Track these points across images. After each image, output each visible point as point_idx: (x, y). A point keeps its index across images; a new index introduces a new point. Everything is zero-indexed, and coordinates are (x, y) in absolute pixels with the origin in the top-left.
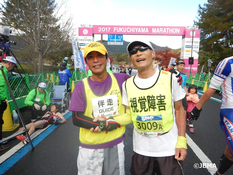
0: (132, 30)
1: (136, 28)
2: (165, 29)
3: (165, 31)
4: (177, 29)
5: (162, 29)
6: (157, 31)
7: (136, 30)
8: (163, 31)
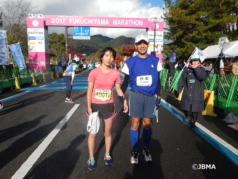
0: (91, 21)
1: (94, 19)
2: (127, 21)
3: (127, 23)
4: (140, 21)
5: (124, 21)
6: (118, 23)
7: (95, 21)
8: (125, 23)
